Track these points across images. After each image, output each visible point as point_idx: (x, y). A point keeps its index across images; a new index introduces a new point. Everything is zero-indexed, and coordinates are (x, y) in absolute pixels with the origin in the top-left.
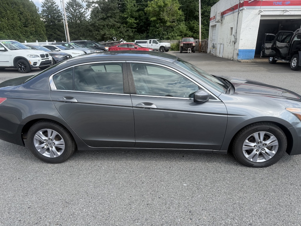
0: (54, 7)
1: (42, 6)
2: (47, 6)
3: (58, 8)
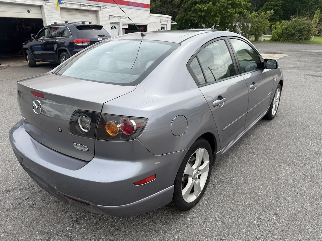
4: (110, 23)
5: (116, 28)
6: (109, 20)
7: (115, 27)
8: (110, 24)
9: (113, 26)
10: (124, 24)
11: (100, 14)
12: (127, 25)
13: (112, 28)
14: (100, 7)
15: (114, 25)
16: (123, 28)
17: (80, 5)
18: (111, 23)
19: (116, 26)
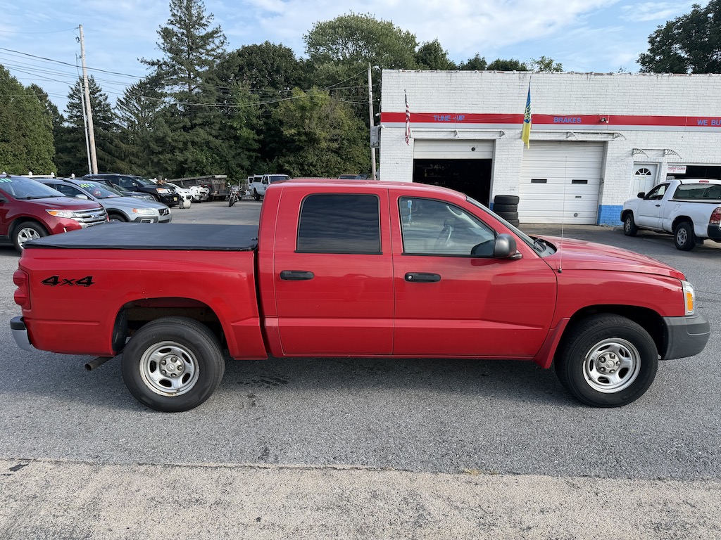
3: (106, 100)
4: (633, 163)
5: (649, 174)
6: (631, 158)
7: (646, 170)
8: (633, 166)
9: (641, 170)
10: (672, 165)
11: (610, 147)
12: (685, 167)
13: (637, 173)
14: (613, 134)
15: (644, 167)
16: (671, 172)
17: (567, 133)
18: (636, 164)
19: (651, 169)
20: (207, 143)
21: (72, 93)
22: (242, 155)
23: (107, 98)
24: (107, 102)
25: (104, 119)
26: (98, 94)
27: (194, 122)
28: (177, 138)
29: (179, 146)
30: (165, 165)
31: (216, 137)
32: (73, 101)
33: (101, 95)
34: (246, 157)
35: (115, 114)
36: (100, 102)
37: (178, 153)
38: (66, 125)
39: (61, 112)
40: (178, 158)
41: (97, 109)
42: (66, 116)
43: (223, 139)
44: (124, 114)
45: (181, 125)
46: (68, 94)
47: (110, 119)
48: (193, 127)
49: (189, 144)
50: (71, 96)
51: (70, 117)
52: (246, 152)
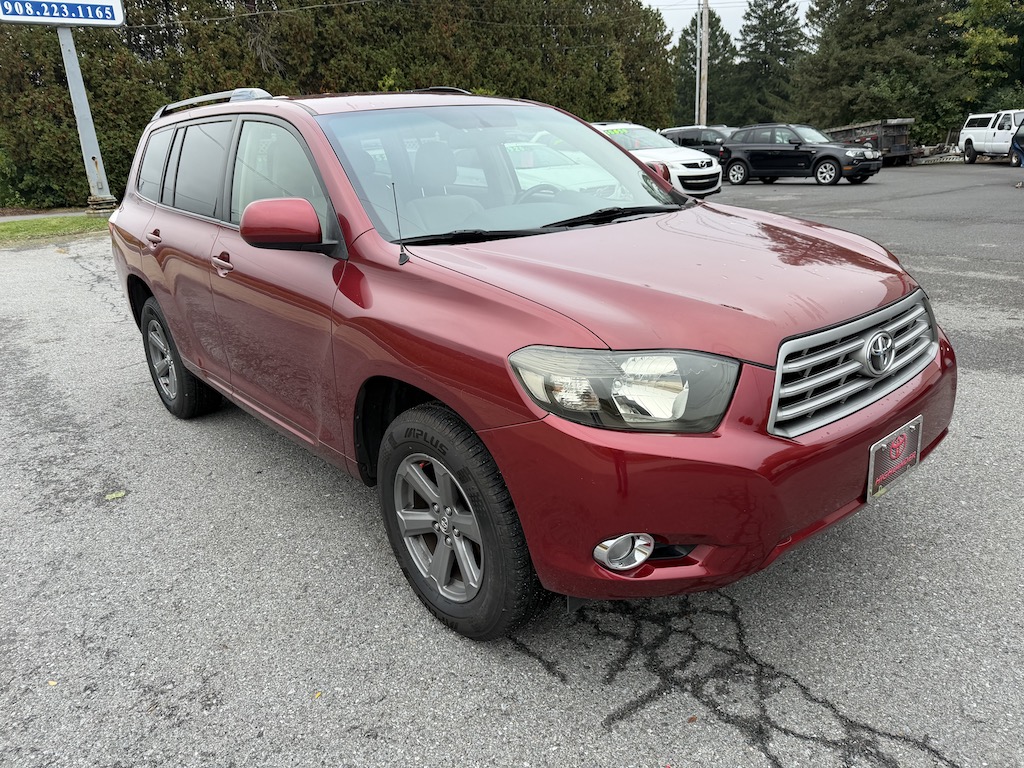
0: (781, 14)
1: (747, 14)
2: (759, 12)
3: (795, 13)
20: (900, 65)
21: (748, 10)
22: (965, 80)
23: (796, 9)
24: (796, 17)
25: (788, 44)
26: (784, 6)
27: (883, 28)
28: (848, 59)
29: (851, 74)
30: (824, 109)
31: (921, 51)
32: (749, 23)
33: (789, 7)
34: (973, 81)
35: (802, 35)
36: (785, 19)
37: (845, 87)
38: (737, 61)
39: (733, 42)
40: (844, 94)
41: (780, 30)
42: (738, 45)
43: (934, 52)
44: (815, 33)
45: (860, 37)
46: (744, 14)
47: (797, 43)
48: (881, 37)
49: (867, 69)
50: (748, 16)
51: (743, 48)
52: (976, 73)
